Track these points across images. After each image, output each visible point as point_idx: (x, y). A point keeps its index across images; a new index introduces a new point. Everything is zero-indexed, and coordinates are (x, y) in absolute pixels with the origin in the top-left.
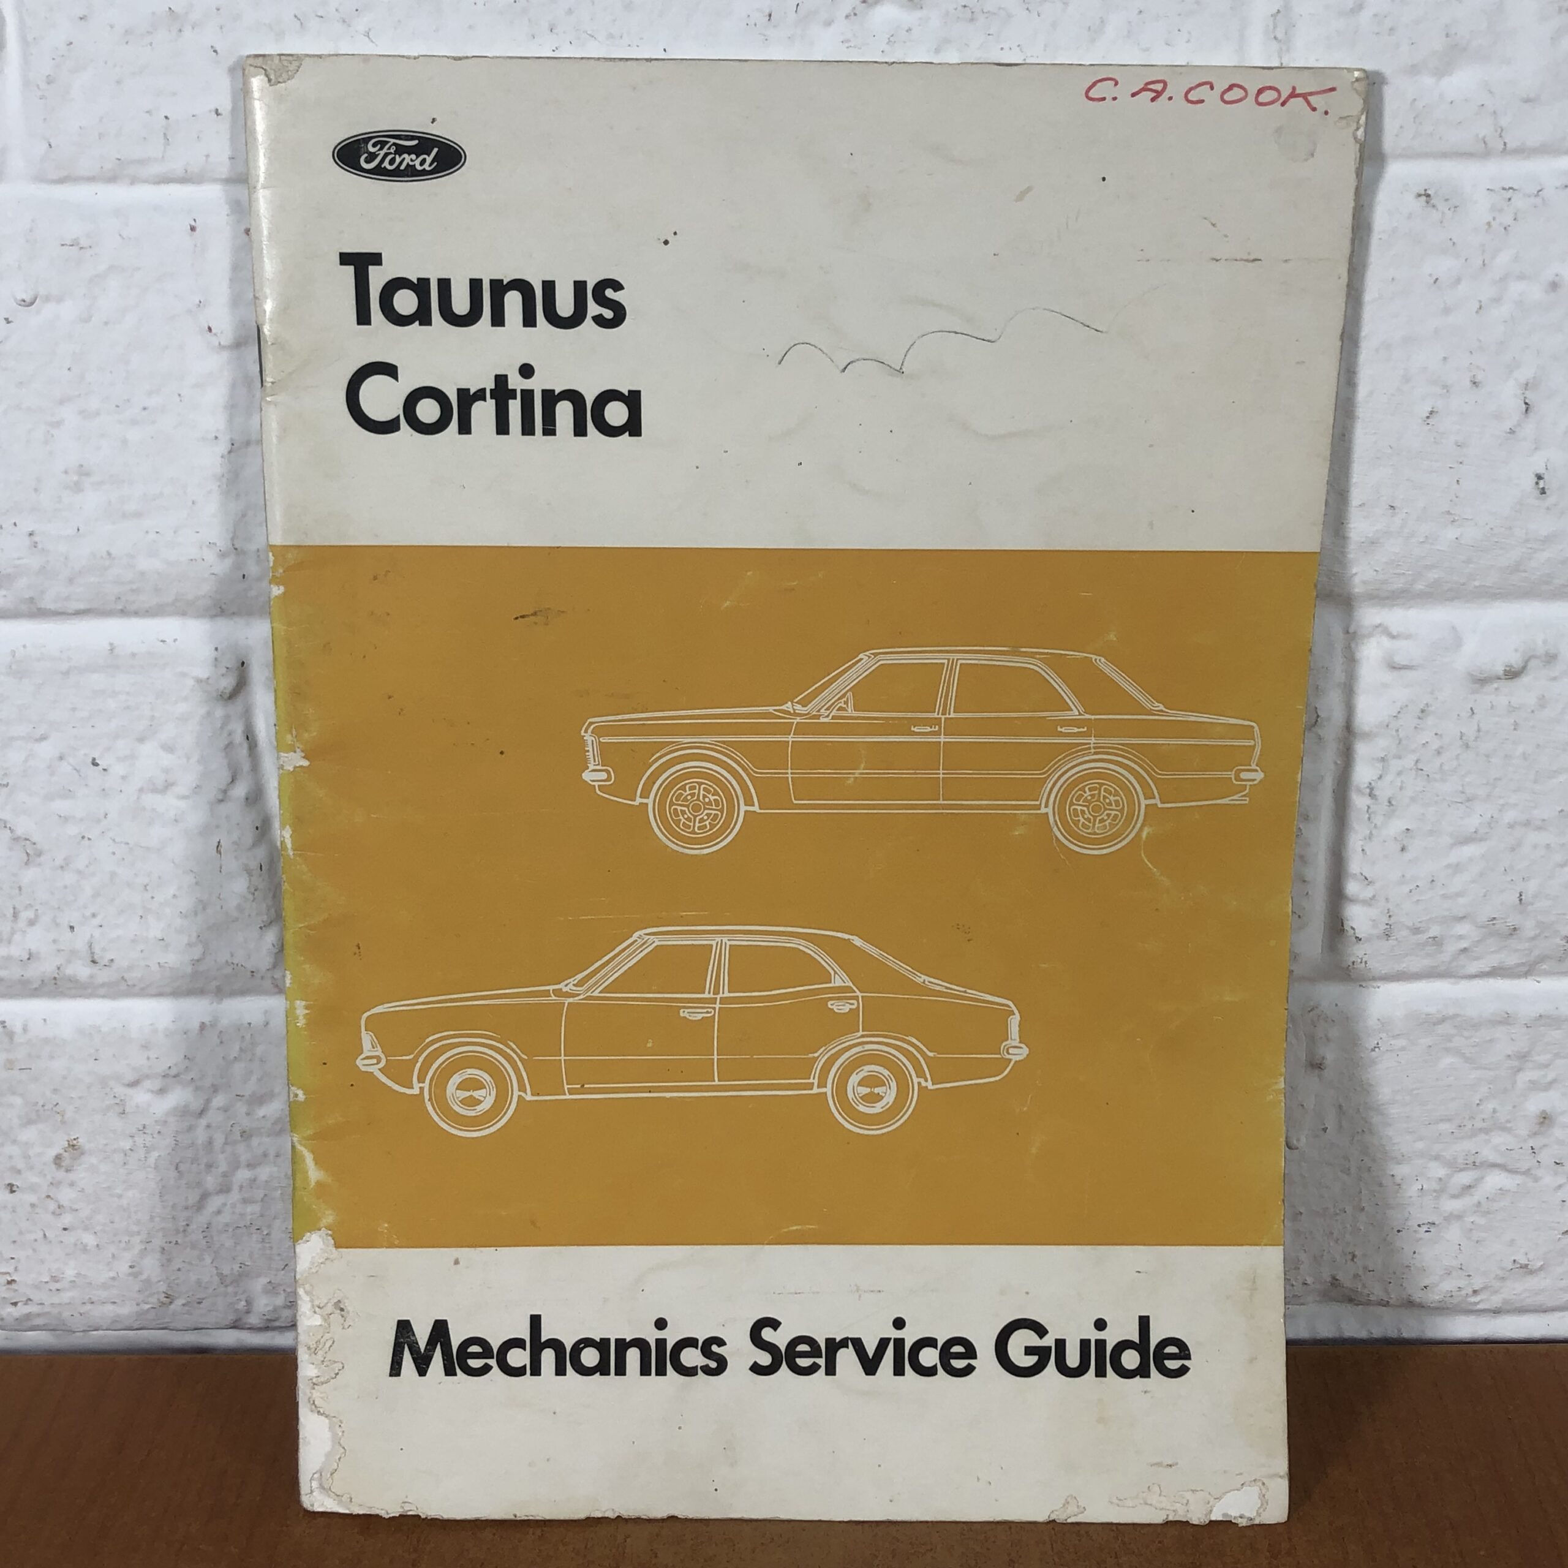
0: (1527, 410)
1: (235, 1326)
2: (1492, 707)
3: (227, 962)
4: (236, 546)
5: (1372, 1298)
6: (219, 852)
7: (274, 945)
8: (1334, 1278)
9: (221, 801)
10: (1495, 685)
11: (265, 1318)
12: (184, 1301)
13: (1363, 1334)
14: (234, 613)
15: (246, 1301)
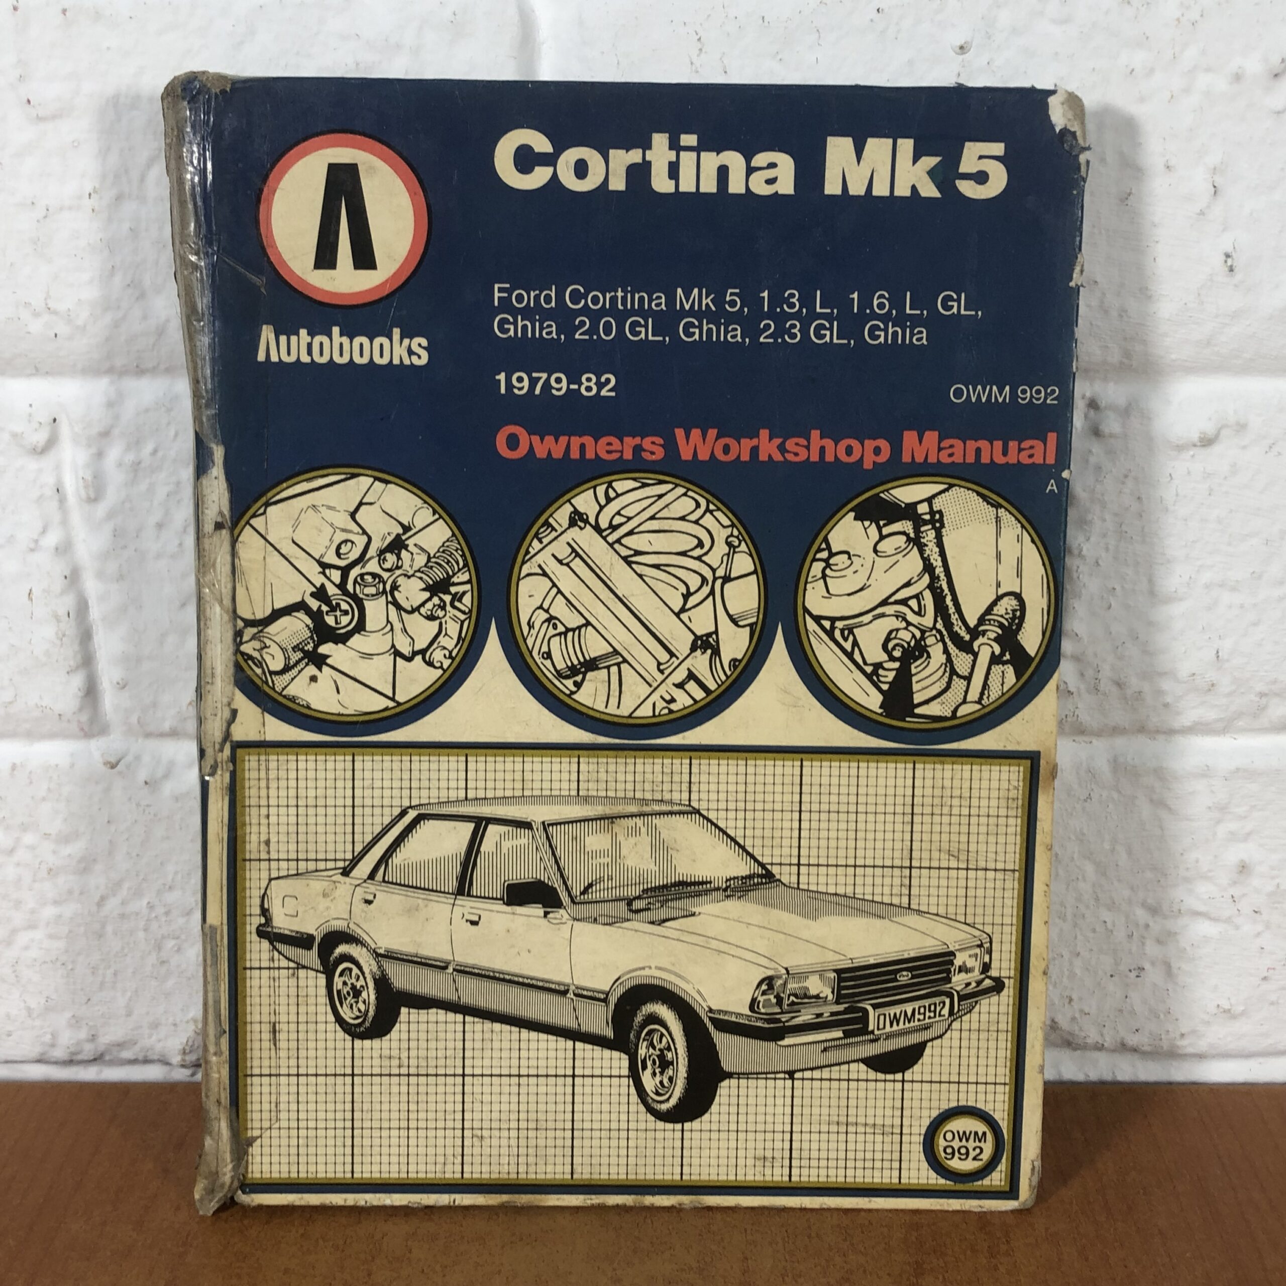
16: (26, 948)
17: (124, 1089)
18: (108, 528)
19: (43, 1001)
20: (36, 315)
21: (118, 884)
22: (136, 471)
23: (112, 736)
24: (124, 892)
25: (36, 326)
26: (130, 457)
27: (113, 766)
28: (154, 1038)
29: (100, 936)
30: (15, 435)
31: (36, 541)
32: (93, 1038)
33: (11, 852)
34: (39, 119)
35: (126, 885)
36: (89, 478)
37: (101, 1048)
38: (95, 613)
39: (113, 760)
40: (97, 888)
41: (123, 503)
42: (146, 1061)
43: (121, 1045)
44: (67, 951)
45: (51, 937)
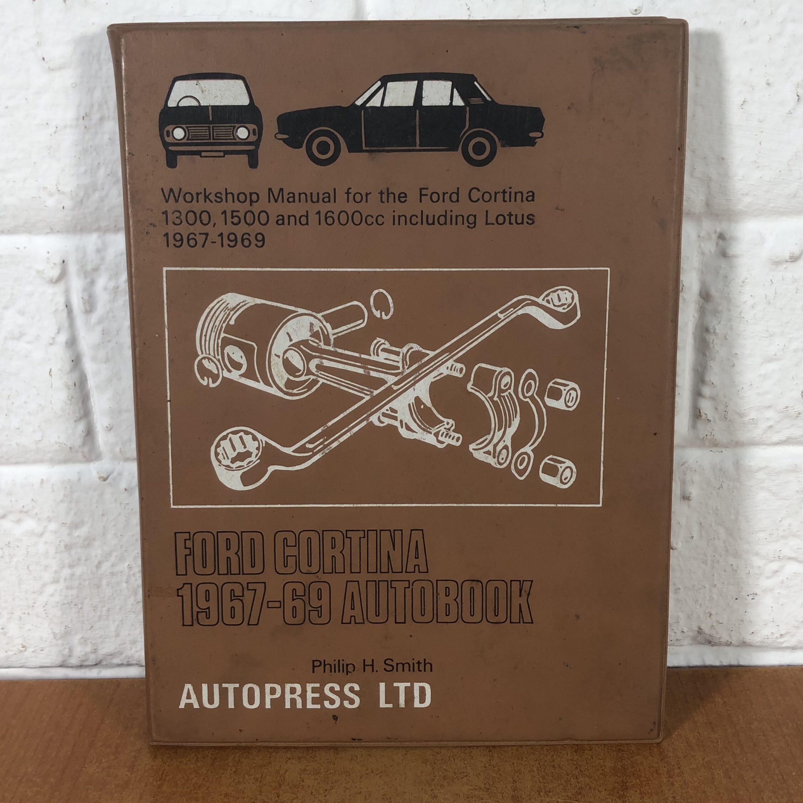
0: (798, 100)
1: (62, 665)
2: (783, 279)
3: (56, 442)
4: (59, 189)
5: (722, 640)
6: (51, 375)
7: (83, 432)
8: (699, 628)
9: (51, 344)
10: (785, 266)
11: (80, 659)
12: (33, 650)
13: (717, 663)
14: (58, 232)
15: (69, 649)
16: (52, 595)
17: (116, 683)
18: (98, 330)
19: (63, 629)
20: (51, 195)
21: (109, 554)
22: (115, 293)
23: (103, 461)
24: (113, 559)
25: (51, 202)
26: (112, 284)
27: (105, 480)
28: (134, 650)
29: (98, 586)
30: (38, 272)
31: (54, 338)
32: (95, 651)
33: (42, 535)
34: (51, 70)
35: (114, 554)
36: (86, 297)
37: (100, 657)
38: (91, 383)
39: (105, 475)
40: (96, 556)
41: (108, 313)
42: (129, 665)
43: (112, 655)
44: (78, 597)
45: (68, 588)
